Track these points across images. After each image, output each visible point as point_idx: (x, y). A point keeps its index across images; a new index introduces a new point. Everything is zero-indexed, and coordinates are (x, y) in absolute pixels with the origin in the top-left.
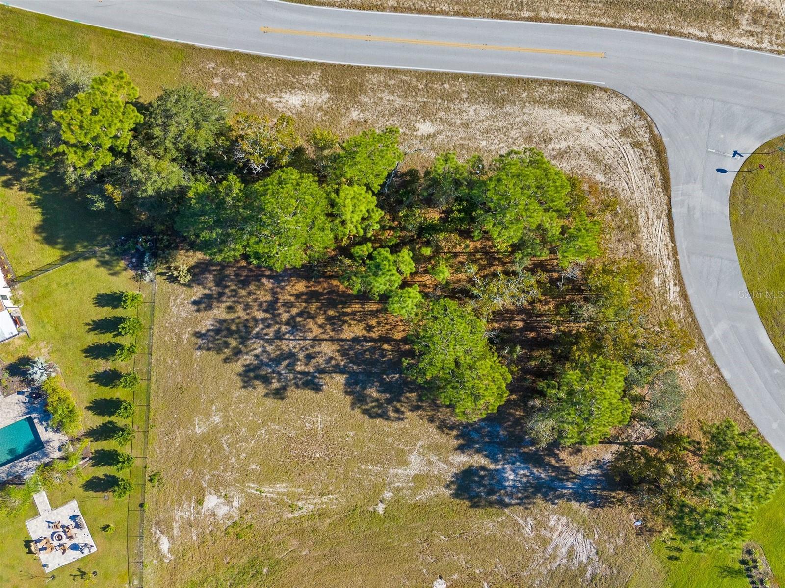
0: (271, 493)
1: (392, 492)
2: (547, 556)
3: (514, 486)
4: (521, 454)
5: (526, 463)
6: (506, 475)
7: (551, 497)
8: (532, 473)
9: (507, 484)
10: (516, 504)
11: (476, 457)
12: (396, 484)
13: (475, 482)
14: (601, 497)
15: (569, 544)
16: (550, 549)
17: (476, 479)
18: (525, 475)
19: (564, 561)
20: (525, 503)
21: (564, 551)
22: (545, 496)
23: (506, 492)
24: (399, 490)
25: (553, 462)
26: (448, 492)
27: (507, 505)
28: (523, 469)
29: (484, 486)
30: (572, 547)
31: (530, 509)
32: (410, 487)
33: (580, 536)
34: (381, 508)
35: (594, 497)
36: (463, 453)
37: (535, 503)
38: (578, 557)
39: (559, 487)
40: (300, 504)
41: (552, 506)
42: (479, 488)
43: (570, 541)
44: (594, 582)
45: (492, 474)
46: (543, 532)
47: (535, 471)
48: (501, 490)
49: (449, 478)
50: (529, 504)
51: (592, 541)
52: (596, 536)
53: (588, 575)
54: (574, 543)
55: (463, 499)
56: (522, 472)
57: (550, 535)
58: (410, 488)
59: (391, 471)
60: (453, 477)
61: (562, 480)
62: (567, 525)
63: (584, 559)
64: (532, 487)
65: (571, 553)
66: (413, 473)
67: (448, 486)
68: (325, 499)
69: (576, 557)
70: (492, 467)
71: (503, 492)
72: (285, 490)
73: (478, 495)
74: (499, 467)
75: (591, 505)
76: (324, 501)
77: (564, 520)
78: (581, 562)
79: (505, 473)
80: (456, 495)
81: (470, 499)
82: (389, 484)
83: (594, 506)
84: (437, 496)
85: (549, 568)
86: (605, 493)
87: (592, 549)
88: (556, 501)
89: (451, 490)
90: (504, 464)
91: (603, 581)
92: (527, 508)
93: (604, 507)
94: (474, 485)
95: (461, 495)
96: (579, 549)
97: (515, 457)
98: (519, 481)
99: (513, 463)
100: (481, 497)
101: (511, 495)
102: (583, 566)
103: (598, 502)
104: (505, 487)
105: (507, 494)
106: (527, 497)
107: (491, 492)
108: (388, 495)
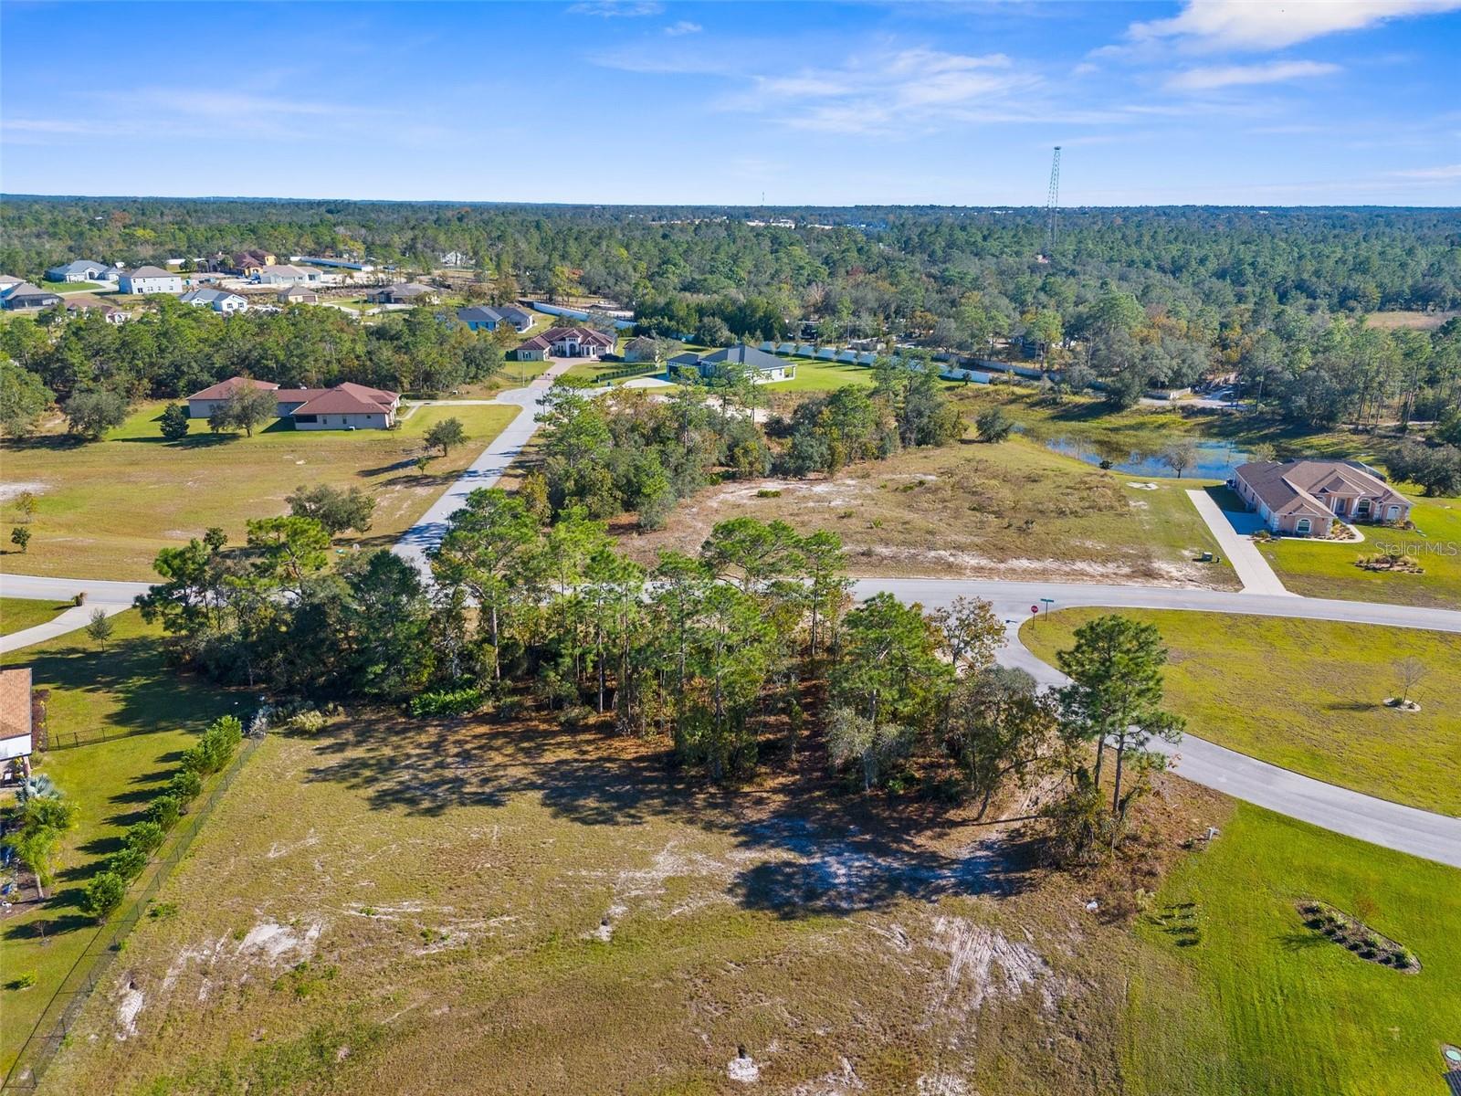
0: (390, 914)
1: (625, 905)
2: (954, 985)
3: (850, 884)
4: (848, 845)
5: (862, 853)
6: (833, 870)
7: (922, 893)
8: (875, 864)
9: (837, 881)
10: (863, 909)
11: (773, 853)
12: (634, 893)
13: (777, 882)
14: (1009, 881)
15: (986, 959)
16: (953, 972)
17: (780, 878)
18: (865, 867)
19: (991, 990)
20: (880, 907)
21: (982, 971)
22: (911, 892)
23: (839, 893)
24: (637, 901)
25: (907, 848)
26: (731, 901)
27: (846, 912)
28: (858, 860)
29: (796, 887)
30: (993, 962)
31: (891, 912)
32: (659, 895)
33: (1001, 942)
34: (604, 933)
35: (997, 884)
36: (748, 849)
37: (896, 905)
38: (1014, 977)
39: (930, 877)
40: (444, 931)
41: (929, 906)
42: (787, 891)
43: (986, 955)
44: (1066, 1013)
45: (806, 871)
46: (927, 943)
47: (880, 861)
48: (829, 889)
49: (729, 879)
50: (888, 906)
51: (1026, 945)
52: (1030, 936)
53: (1048, 1003)
54: (996, 955)
55: (762, 909)
56: (857, 864)
57: (943, 948)
58: (660, 897)
59: (623, 875)
60: (737, 877)
61: (932, 869)
62: (969, 929)
63: (1026, 976)
64: (883, 882)
65: (997, 974)
66: (662, 875)
67: (730, 891)
68: (493, 922)
69: (1010, 977)
70: (804, 861)
71: (832, 893)
72: (419, 910)
73: (788, 902)
74: (817, 861)
75: (998, 895)
76: (492, 925)
77: (959, 922)
78: (1023, 985)
79: (830, 867)
80: (747, 904)
81: (776, 908)
82: (619, 893)
83: (1005, 895)
84: (711, 907)
85: (966, 1008)
86: (1013, 875)
87: (1034, 959)
88: (934, 898)
89: (736, 896)
90: (823, 857)
91: (1083, 1005)
92: (885, 913)
93: (1020, 893)
94: (777, 888)
95: (757, 903)
96: (1009, 962)
97: (839, 848)
98: (857, 876)
99: (839, 854)
100: (794, 904)
101: (849, 897)
102: (1030, 991)
103: (1007, 890)
104: (835, 886)
105: (840, 896)
106: (880, 898)
107: (811, 895)
108: (618, 910)
